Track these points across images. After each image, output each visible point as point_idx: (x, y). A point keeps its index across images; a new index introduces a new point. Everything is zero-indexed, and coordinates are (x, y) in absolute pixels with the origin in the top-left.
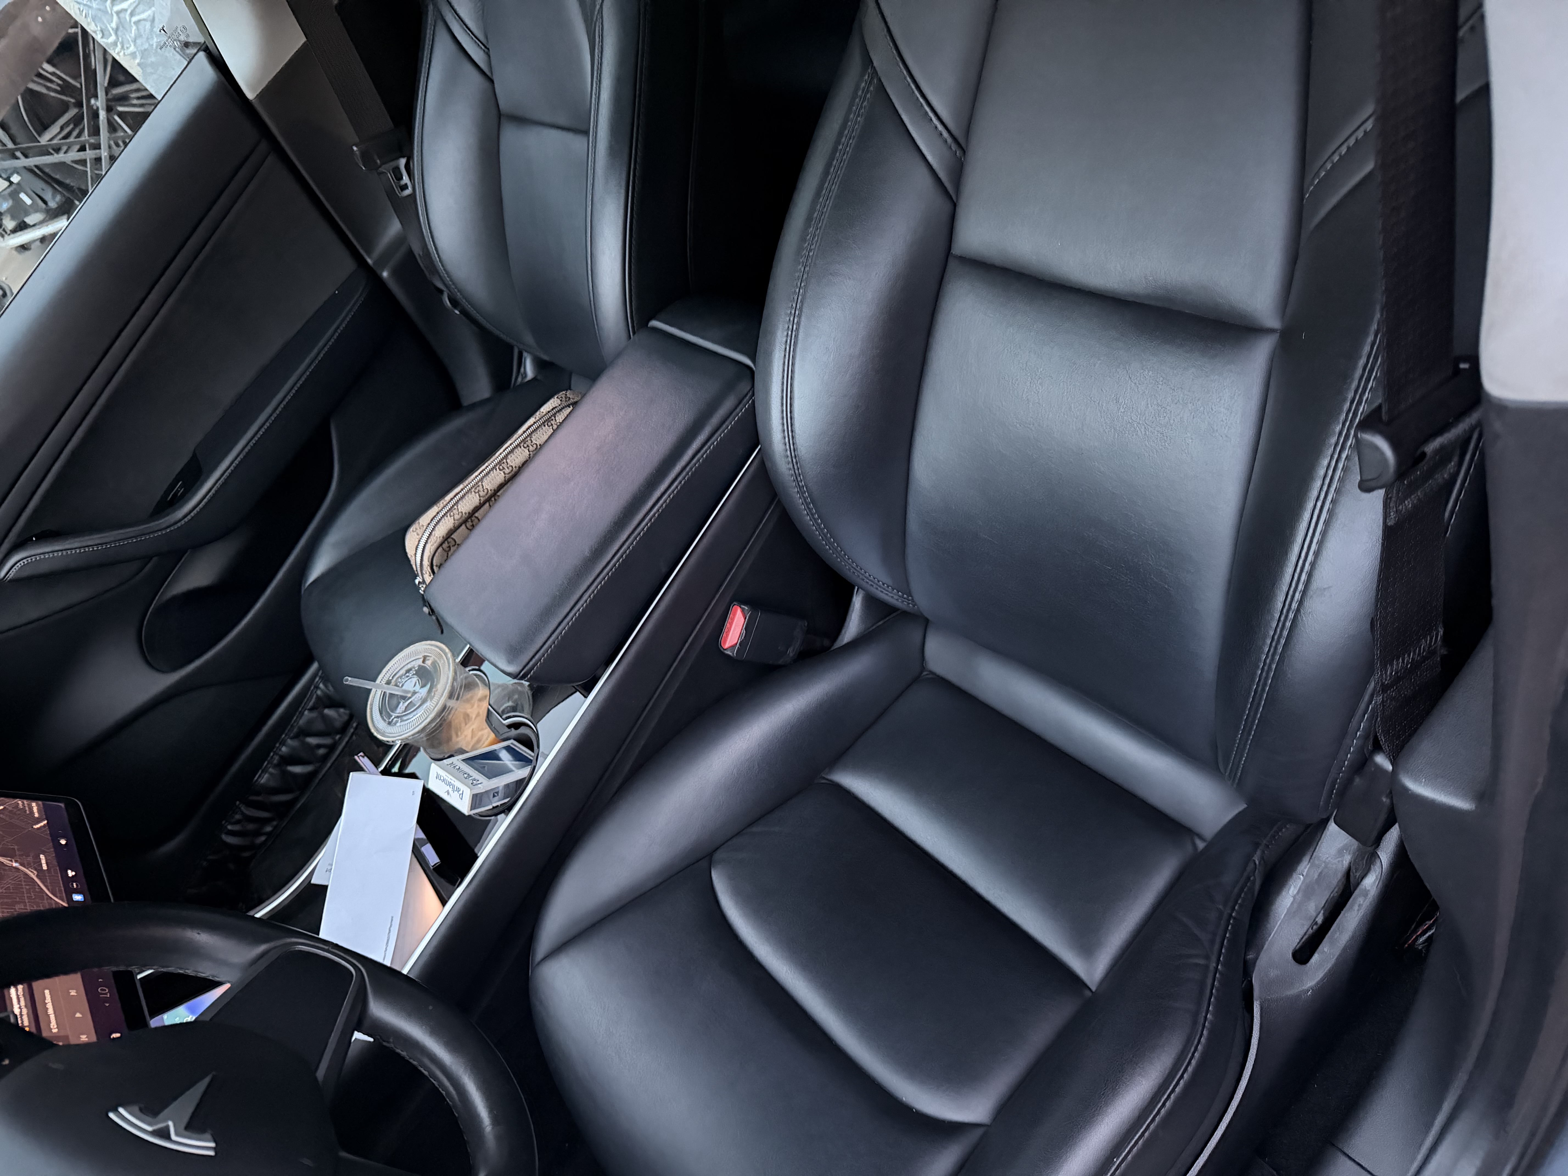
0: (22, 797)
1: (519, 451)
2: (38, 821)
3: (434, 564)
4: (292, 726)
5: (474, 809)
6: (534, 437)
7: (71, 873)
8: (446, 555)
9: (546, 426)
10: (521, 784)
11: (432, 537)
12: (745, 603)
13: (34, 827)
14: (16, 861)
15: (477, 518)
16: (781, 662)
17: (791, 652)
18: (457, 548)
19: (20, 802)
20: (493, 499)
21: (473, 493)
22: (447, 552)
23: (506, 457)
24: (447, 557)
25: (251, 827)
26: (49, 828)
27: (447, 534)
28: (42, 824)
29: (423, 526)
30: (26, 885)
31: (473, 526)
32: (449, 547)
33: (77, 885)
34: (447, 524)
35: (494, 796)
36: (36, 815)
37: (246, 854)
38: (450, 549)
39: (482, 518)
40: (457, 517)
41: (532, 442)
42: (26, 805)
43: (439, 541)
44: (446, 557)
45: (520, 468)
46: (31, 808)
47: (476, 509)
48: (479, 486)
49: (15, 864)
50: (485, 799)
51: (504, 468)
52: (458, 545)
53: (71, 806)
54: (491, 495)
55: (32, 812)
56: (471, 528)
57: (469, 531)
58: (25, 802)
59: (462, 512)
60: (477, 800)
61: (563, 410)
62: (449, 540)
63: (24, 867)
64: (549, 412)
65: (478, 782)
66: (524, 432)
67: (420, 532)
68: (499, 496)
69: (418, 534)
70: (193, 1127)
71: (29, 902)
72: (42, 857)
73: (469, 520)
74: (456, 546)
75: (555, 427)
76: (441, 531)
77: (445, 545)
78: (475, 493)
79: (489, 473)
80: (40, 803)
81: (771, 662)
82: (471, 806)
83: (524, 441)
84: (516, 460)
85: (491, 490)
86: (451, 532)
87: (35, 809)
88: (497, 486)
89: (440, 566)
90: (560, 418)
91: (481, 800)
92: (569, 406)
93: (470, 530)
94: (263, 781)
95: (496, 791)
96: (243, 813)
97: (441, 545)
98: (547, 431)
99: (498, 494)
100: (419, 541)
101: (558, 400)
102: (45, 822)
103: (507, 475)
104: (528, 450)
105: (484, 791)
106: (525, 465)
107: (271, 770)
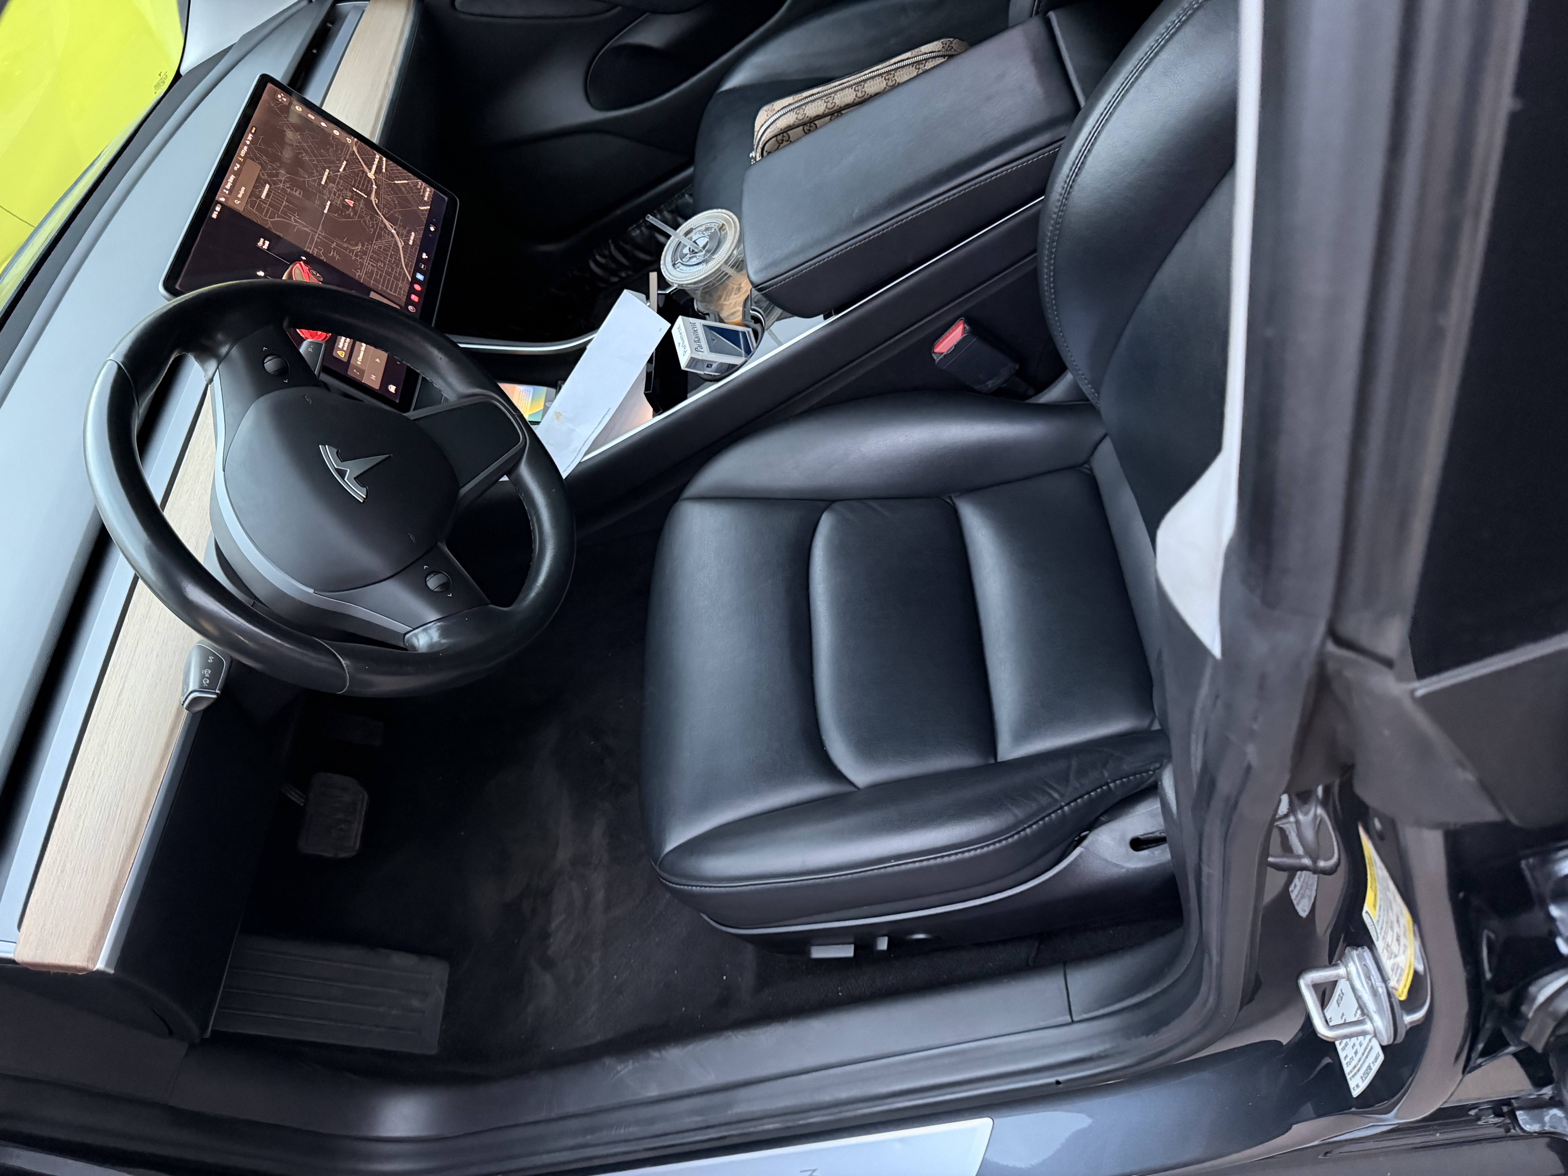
0: (424, 180)
1: (878, 80)
2: (424, 205)
3: (766, 149)
4: (672, 201)
5: (689, 368)
6: (897, 74)
7: (424, 256)
8: (777, 146)
9: (914, 67)
10: (732, 368)
11: (774, 124)
12: (969, 324)
13: (420, 208)
14: (395, 229)
15: (815, 124)
16: (977, 387)
17: (991, 384)
18: (789, 144)
19: (420, 183)
20: (836, 114)
21: (823, 101)
22: (780, 144)
23: (865, 81)
24: (778, 148)
25: (613, 266)
26: (429, 212)
27: (785, 128)
28: (425, 208)
29: (774, 109)
30: (392, 250)
31: (809, 130)
32: (783, 140)
33: (424, 267)
34: (790, 119)
35: (708, 366)
36: (426, 199)
37: (602, 285)
38: (782, 143)
39: (820, 127)
40: (800, 117)
41: (894, 77)
42: (423, 187)
43: (776, 132)
44: (776, 147)
45: (871, 97)
46: (424, 191)
47: (819, 117)
48: (831, 97)
49: (393, 231)
50: (699, 364)
51: (858, 91)
52: (791, 141)
53: (452, 202)
54: (836, 110)
55: (423, 196)
56: (807, 131)
57: (804, 134)
58: (424, 184)
59: (805, 114)
60: (693, 362)
61: (937, 59)
62: (785, 134)
63: (398, 235)
64: (926, 53)
65: (701, 350)
66: (895, 63)
67: (770, 114)
68: (842, 114)
69: (767, 116)
70: (360, 479)
71: (388, 264)
72: (413, 234)
73: (808, 124)
74: (789, 142)
75: (921, 71)
76: (782, 123)
77: (780, 138)
78: (825, 102)
79: (845, 88)
80: (433, 190)
81: (968, 384)
82: (687, 365)
83: (888, 72)
84: (872, 88)
85: (838, 106)
86: (790, 128)
87: (427, 194)
88: (844, 104)
89: (769, 153)
90: (929, 65)
91: (696, 365)
92: (944, 56)
93: (806, 133)
94: (634, 234)
95: (711, 363)
96: (610, 251)
97: (776, 136)
98: (913, 72)
99: (843, 112)
100: (765, 122)
101: (941, 44)
102: (429, 207)
103: (857, 99)
104: (887, 83)
105: (701, 359)
106: (876, 97)
107: (643, 229)
